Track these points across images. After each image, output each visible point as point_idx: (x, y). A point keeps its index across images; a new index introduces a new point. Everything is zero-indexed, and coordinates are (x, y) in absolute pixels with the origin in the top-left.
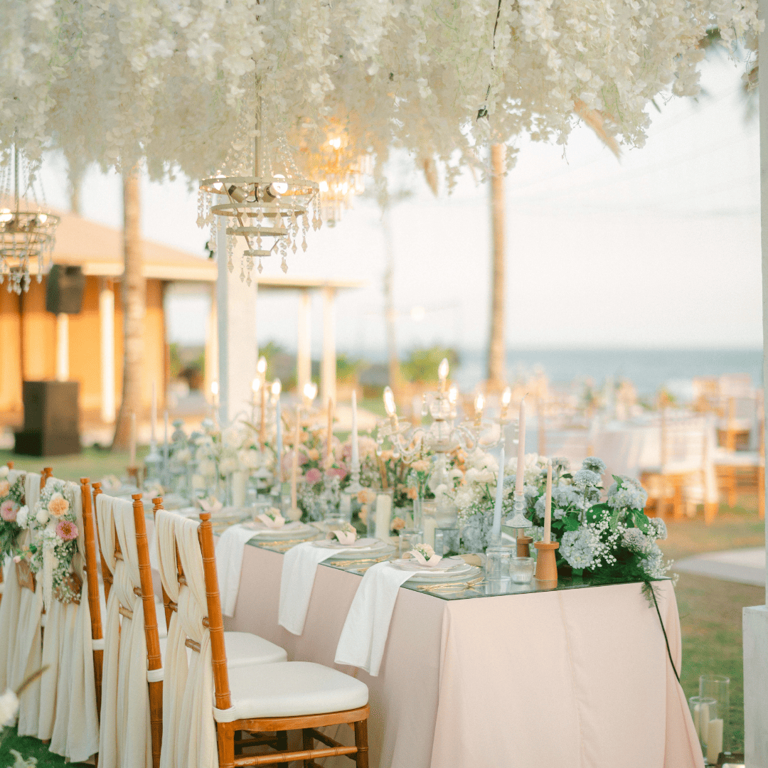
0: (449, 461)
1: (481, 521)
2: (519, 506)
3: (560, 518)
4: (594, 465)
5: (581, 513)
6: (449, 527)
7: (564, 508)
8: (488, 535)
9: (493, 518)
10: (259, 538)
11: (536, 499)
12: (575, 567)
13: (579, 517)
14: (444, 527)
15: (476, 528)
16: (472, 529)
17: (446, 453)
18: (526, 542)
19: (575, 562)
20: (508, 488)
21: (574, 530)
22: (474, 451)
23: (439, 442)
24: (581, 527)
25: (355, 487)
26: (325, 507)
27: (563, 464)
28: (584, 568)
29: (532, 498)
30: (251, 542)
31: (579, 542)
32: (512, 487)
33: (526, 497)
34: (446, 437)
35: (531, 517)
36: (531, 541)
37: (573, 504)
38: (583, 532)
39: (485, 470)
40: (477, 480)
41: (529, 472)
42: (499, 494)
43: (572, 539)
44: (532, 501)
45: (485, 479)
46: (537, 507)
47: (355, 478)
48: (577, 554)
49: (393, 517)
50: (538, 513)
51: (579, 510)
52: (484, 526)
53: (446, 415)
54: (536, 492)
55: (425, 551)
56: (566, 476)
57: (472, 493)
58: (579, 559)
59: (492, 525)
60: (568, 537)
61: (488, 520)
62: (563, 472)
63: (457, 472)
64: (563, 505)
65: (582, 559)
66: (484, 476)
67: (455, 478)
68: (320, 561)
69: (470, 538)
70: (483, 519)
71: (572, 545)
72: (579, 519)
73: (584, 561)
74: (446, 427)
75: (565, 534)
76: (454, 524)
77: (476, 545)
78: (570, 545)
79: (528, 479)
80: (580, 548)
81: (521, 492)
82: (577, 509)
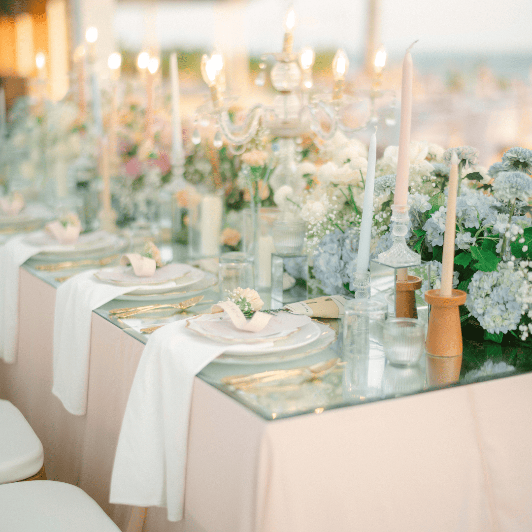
0: (300, 149)
1: (341, 242)
2: (399, 230)
3: (466, 247)
4: (521, 161)
5: (501, 241)
6: (291, 252)
7: (473, 231)
8: (349, 268)
9: (358, 241)
10: (40, 257)
11: (427, 215)
12: (491, 331)
13: (498, 247)
14: (285, 252)
15: (333, 254)
16: (327, 255)
17: (295, 138)
18: (411, 289)
19: (492, 324)
20: (382, 196)
21: (490, 271)
22: (332, 135)
23: (285, 123)
24: (502, 264)
25: (178, 184)
26: (143, 208)
27: (468, 157)
28: (506, 332)
29: (420, 213)
30: (30, 262)
31: (500, 292)
32: (388, 193)
33: (411, 213)
34: (295, 116)
35: (418, 247)
36: (419, 285)
37: (487, 225)
38: (506, 273)
39: (347, 165)
40: (335, 181)
41: (414, 169)
42: (369, 201)
43: (487, 287)
44: (421, 219)
45: (347, 180)
46: (427, 227)
47: (178, 171)
48: (496, 312)
49: (224, 225)
50: (429, 238)
51: (497, 236)
52: (344, 252)
53: (295, 85)
54: (426, 204)
55: (248, 300)
56: (471, 176)
57: (327, 203)
58: (499, 321)
59: (357, 250)
60: (480, 281)
61: (351, 243)
62: (468, 170)
63: (308, 166)
64: (471, 226)
65: (504, 319)
66: (345, 174)
67: (306, 175)
68: (94, 308)
69: (323, 268)
70: (344, 240)
71: (487, 295)
72: (498, 250)
73: (506, 323)
74: (294, 102)
75: (476, 276)
76: (299, 248)
77: (332, 280)
78: (483, 295)
79: (413, 180)
80: (501, 302)
81: (402, 208)
82: (494, 233)
